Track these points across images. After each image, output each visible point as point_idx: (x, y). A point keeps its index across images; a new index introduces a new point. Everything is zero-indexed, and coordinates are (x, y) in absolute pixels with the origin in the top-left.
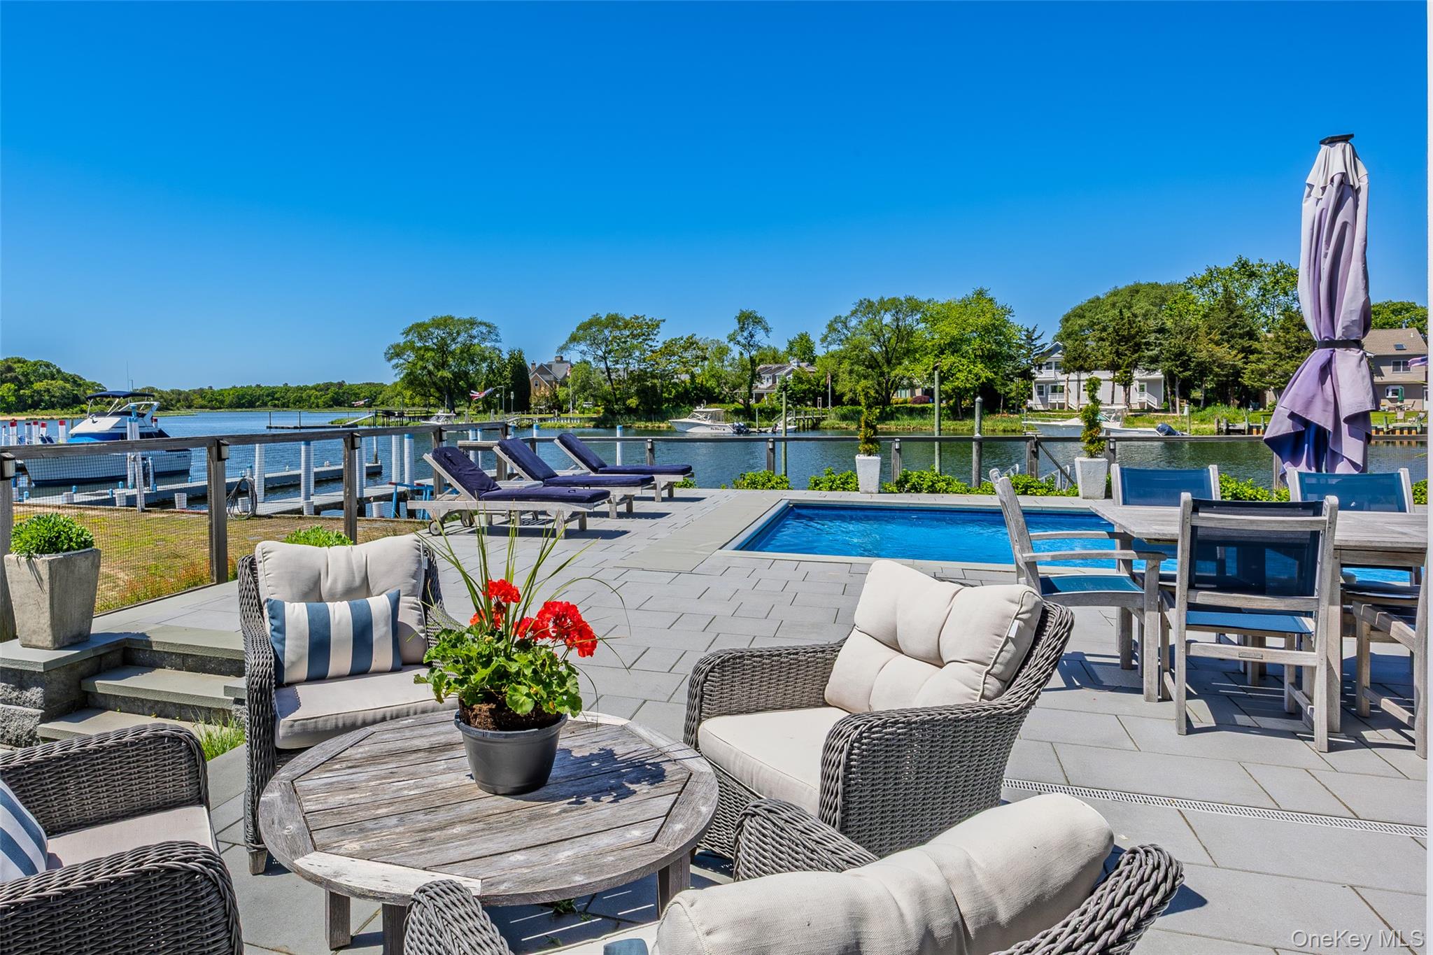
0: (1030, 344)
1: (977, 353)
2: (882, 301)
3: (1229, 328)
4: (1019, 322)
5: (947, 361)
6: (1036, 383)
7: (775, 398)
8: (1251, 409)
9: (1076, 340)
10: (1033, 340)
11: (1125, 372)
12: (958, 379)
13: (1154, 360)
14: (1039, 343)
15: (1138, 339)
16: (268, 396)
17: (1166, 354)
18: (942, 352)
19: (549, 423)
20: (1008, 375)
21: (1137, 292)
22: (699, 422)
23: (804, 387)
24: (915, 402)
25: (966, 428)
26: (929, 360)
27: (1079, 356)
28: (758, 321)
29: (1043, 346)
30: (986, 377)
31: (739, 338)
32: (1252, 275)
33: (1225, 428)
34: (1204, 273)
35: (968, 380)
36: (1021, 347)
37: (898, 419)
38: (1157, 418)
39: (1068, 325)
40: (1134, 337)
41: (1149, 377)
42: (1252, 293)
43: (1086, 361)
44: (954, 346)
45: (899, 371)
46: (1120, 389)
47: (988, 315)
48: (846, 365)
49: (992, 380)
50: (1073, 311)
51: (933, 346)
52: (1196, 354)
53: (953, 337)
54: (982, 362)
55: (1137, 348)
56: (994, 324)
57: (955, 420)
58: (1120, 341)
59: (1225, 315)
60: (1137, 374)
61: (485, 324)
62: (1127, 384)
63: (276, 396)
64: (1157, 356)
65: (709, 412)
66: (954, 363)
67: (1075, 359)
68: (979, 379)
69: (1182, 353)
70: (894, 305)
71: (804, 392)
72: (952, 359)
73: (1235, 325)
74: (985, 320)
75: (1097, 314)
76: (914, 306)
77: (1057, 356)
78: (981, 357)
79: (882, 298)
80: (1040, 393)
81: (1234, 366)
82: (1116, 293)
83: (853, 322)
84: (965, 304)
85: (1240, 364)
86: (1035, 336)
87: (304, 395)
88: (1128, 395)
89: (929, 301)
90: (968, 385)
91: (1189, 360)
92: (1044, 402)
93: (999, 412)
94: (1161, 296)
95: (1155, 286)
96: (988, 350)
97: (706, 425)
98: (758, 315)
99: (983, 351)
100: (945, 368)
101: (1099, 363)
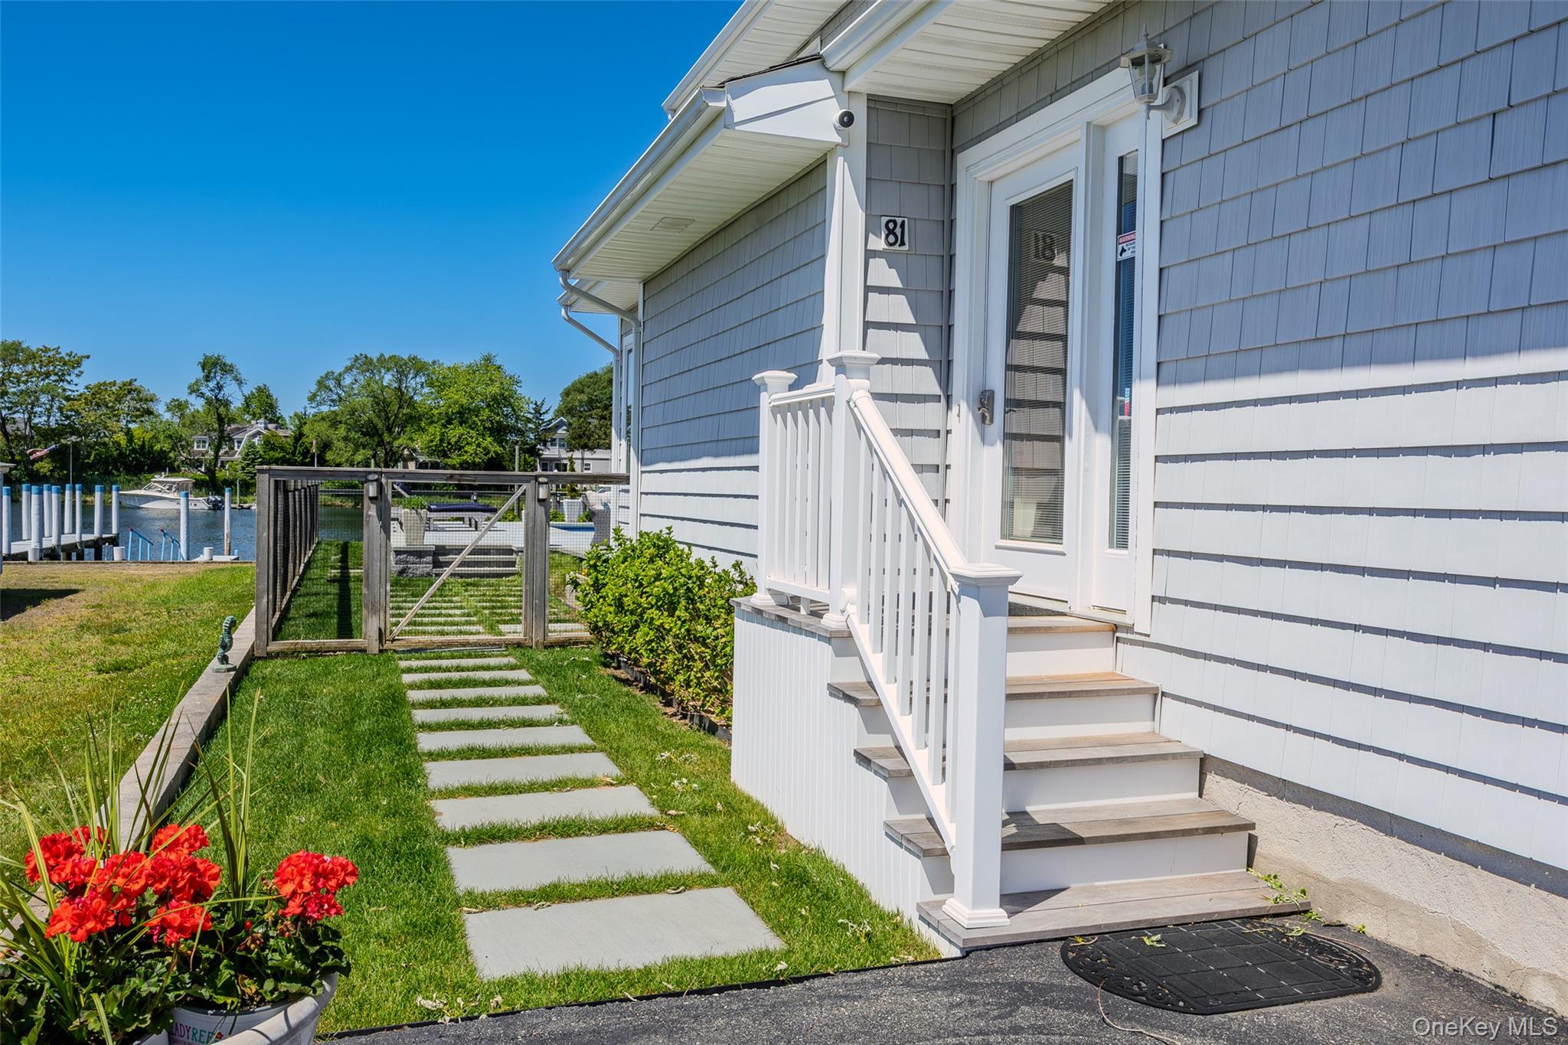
0: (537, 418)
1: (486, 425)
2: (381, 359)
4: (527, 394)
5: (455, 432)
6: (542, 459)
9: (581, 417)
10: (541, 414)
12: (466, 452)
14: (547, 417)
18: (449, 421)
22: (159, 494)
26: (435, 430)
27: (584, 434)
28: (227, 369)
29: (549, 421)
30: (495, 452)
31: (204, 390)
35: (477, 454)
36: (529, 420)
39: (569, 399)
43: (589, 439)
44: (463, 415)
45: (402, 440)
47: (497, 384)
48: (342, 431)
49: (502, 455)
50: (573, 386)
51: (440, 414)
53: (461, 406)
54: (491, 435)
56: (503, 394)
65: (174, 483)
66: (462, 435)
67: (580, 437)
68: (488, 453)
70: (404, 367)
72: (460, 430)
74: (494, 389)
76: (419, 367)
77: (562, 431)
78: (490, 429)
79: (382, 355)
83: (348, 380)
84: (472, 370)
86: (543, 410)
89: (435, 363)
90: (477, 460)
96: (497, 422)
97: (171, 500)
98: (228, 362)
99: (492, 423)
100: (453, 440)
101: (602, 442)
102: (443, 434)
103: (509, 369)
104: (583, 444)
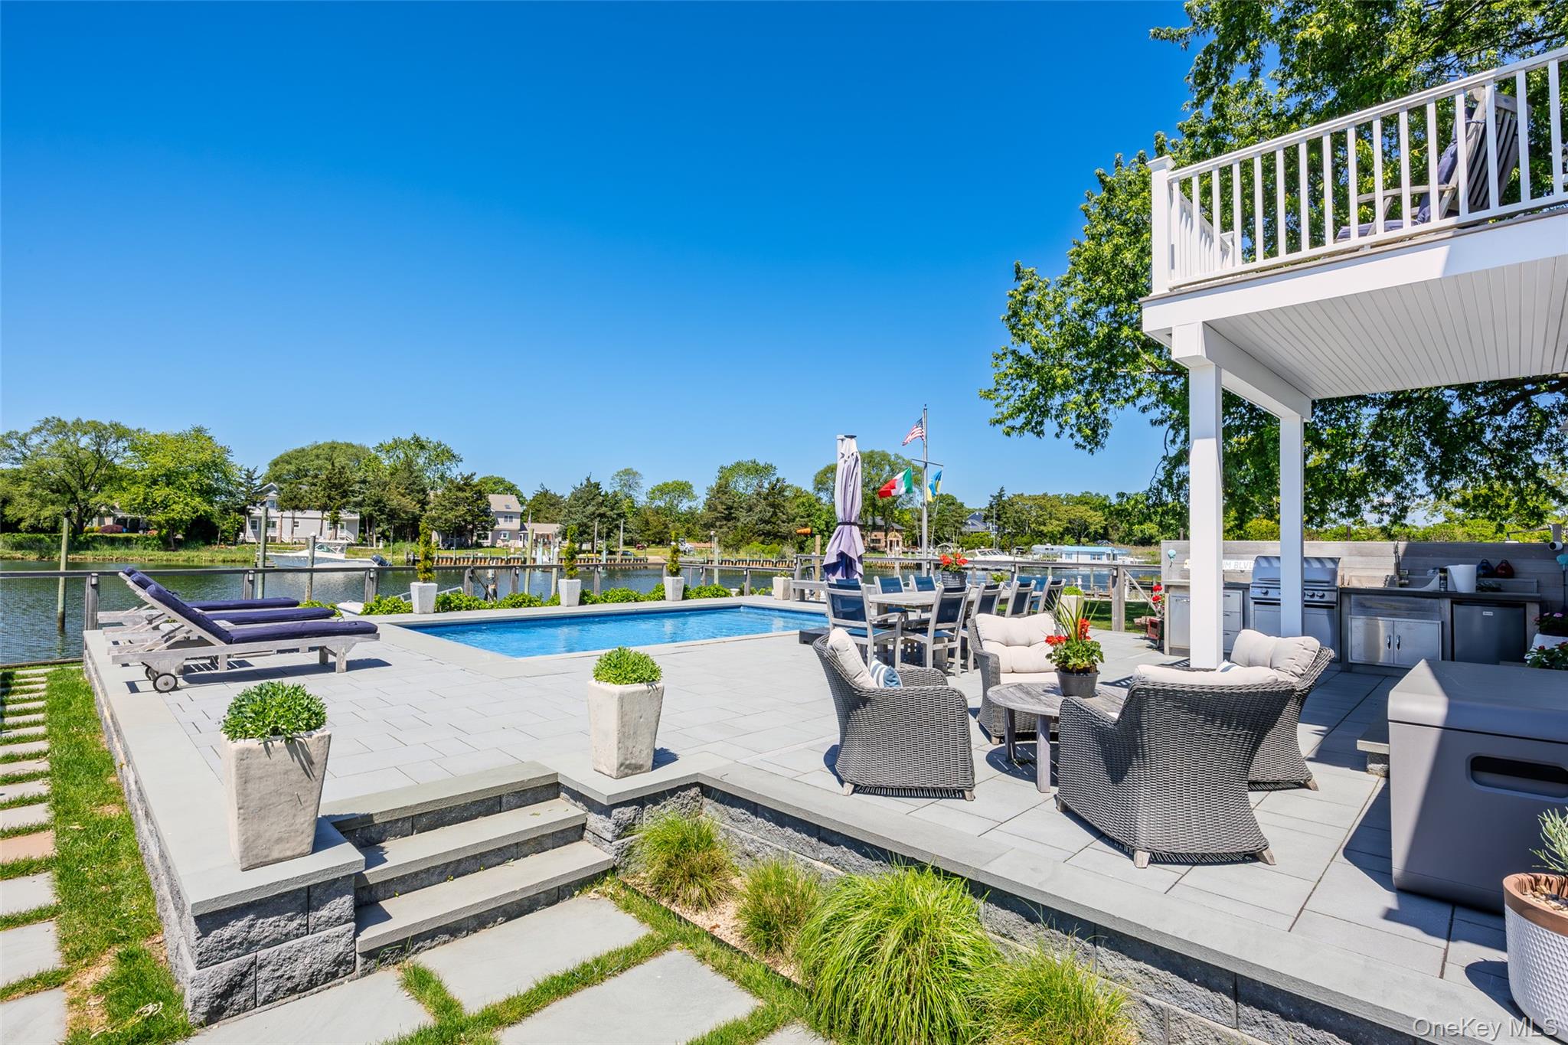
0: (249, 483)
1: (195, 487)
2: (78, 423)
3: (410, 485)
4: (239, 462)
5: (159, 493)
6: (250, 518)
9: (291, 483)
10: (253, 480)
11: (334, 513)
12: (173, 510)
13: (356, 505)
14: (258, 482)
15: (345, 487)
17: (368, 501)
18: (155, 482)
20: (225, 509)
21: (335, 448)
24: (103, 531)
25: (181, 559)
26: (138, 491)
27: (293, 497)
30: (204, 511)
32: (422, 447)
33: (412, 558)
34: (391, 440)
35: (184, 512)
36: (241, 484)
37: (95, 549)
38: (359, 550)
39: (276, 468)
40: (342, 485)
41: (351, 518)
42: (421, 461)
43: (300, 501)
44: (169, 478)
45: (101, 497)
46: (328, 525)
47: (209, 452)
48: (26, 488)
49: (210, 513)
50: (281, 457)
51: (144, 476)
52: (389, 502)
53: (167, 469)
54: (199, 496)
55: (345, 494)
56: (214, 461)
57: (166, 550)
58: (332, 487)
59: (407, 474)
60: (343, 515)
62: (335, 522)
64: (360, 501)
66: (169, 495)
67: (291, 499)
68: (197, 511)
69: (380, 501)
70: (101, 433)
72: (166, 491)
73: (414, 483)
74: (206, 456)
75: (304, 463)
76: (121, 433)
77: (272, 494)
78: (198, 491)
79: (78, 419)
80: (254, 527)
81: (413, 513)
84: (182, 439)
85: (417, 512)
86: (255, 476)
88: (336, 531)
89: (139, 430)
90: (185, 517)
91: (385, 506)
92: (257, 535)
93: (216, 544)
94: (357, 454)
95: (349, 445)
96: (206, 485)
99: (202, 485)
100: (158, 500)
101: (312, 504)
102: (146, 494)
103: (221, 440)
104: (293, 503)
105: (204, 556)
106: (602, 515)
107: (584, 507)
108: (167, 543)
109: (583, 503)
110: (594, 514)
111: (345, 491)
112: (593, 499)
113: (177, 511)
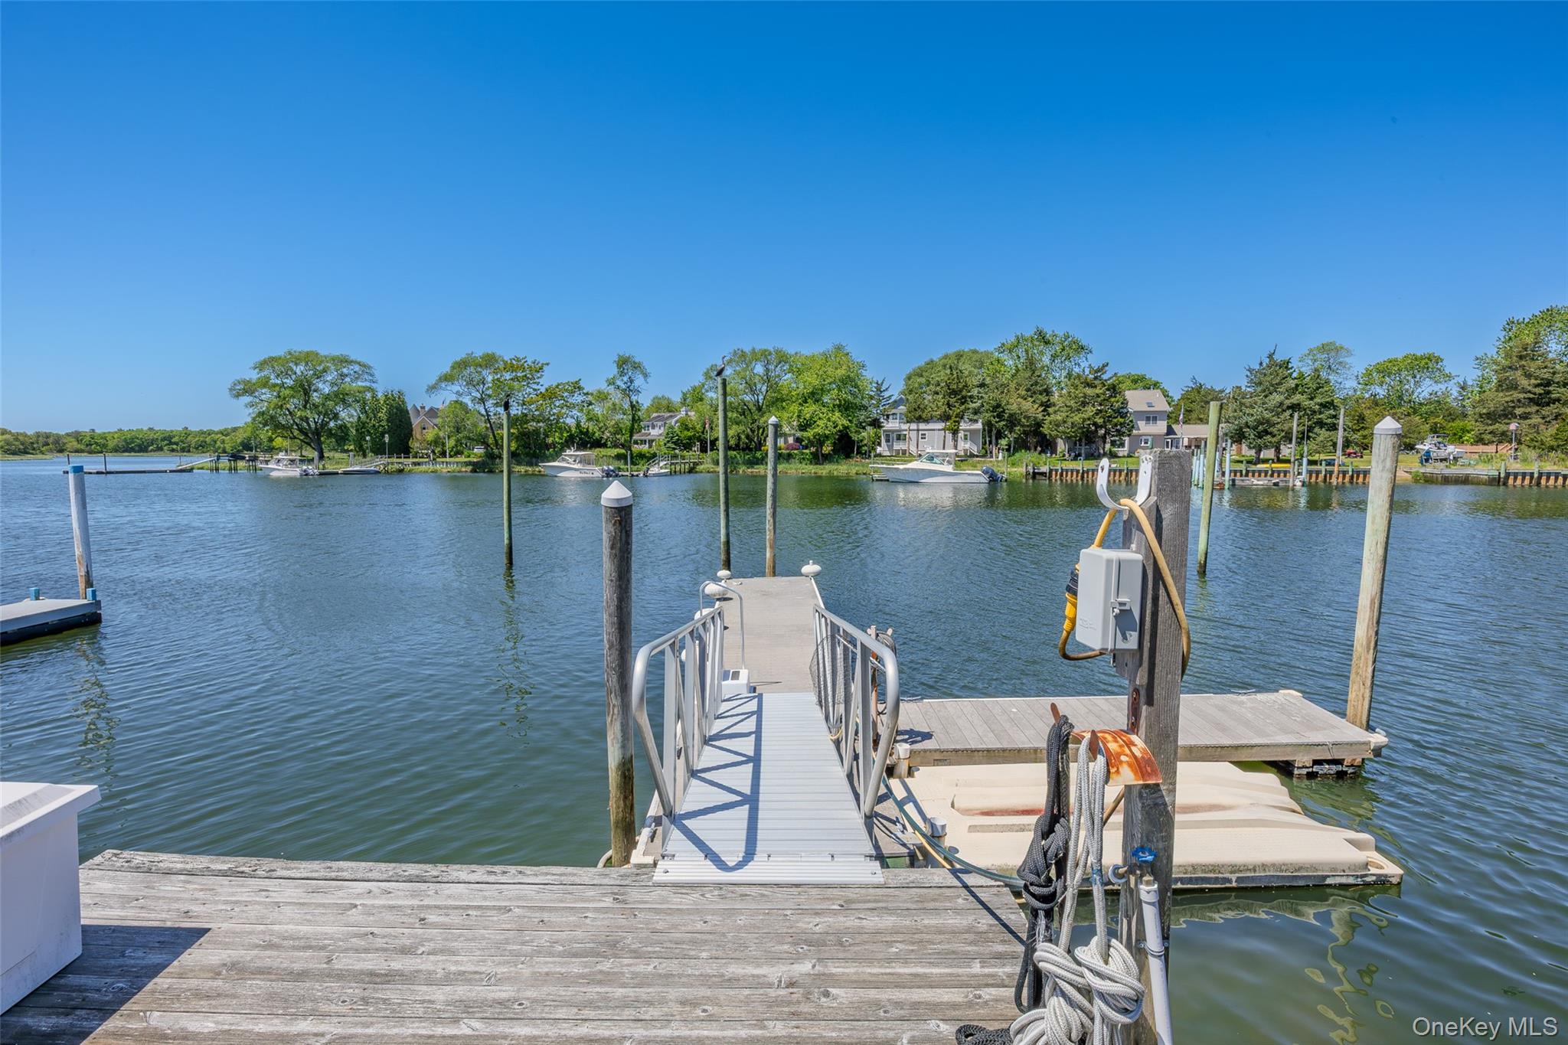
0: (879, 395)
1: (835, 403)
2: (752, 353)
3: (1032, 385)
4: (870, 375)
5: (809, 410)
6: (884, 431)
7: (662, 443)
8: (1049, 455)
9: (916, 395)
10: (881, 392)
11: (955, 422)
12: (818, 426)
13: (976, 412)
14: (886, 394)
15: (964, 393)
16: (162, 440)
17: (987, 407)
18: (805, 401)
19: (423, 468)
20: (861, 423)
21: (962, 356)
22: (568, 465)
23: (689, 434)
24: (787, 449)
25: (825, 471)
26: (794, 408)
27: (919, 409)
28: (637, 366)
29: (890, 397)
30: (842, 425)
31: (619, 383)
32: (1047, 343)
33: (1031, 471)
34: (1013, 339)
35: (827, 427)
36: (872, 398)
38: (979, 462)
39: (910, 382)
40: (961, 391)
41: (972, 427)
42: (1046, 360)
43: (923, 411)
44: (815, 396)
46: (949, 436)
49: (847, 428)
50: (914, 370)
51: (798, 395)
52: (1009, 407)
53: (814, 387)
54: (840, 411)
55: (964, 400)
56: (849, 376)
57: (816, 464)
58: (951, 394)
59: (1029, 374)
60: (963, 426)
61: (359, 363)
62: (955, 432)
63: (173, 440)
64: (979, 408)
65: (578, 456)
66: (815, 411)
67: (916, 411)
68: (837, 426)
69: (998, 406)
70: (770, 358)
71: (690, 438)
72: (814, 407)
73: (1036, 383)
74: (841, 372)
75: (931, 374)
76: (783, 358)
77: (902, 408)
78: (839, 406)
79: (754, 349)
80: (888, 441)
81: (1036, 418)
82: (946, 357)
84: (826, 357)
85: (1040, 416)
86: (884, 389)
87: (208, 440)
88: (956, 441)
89: (796, 353)
90: (827, 432)
91: (1004, 411)
92: (890, 448)
93: (852, 457)
94: (980, 360)
95: (975, 352)
96: (844, 400)
97: (576, 470)
98: (637, 360)
99: (840, 401)
100: (808, 417)
101: (934, 414)
102: (800, 411)
103: (857, 355)
104: (918, 416)
105: (842, 468)
106: (1295, 407)
107: (1266, 396)
108: (818, 458)
109: (1264, 391)
110: (1281, 404)
111: (964, 397)
112: (1280, 383)
113: (820, 428)
